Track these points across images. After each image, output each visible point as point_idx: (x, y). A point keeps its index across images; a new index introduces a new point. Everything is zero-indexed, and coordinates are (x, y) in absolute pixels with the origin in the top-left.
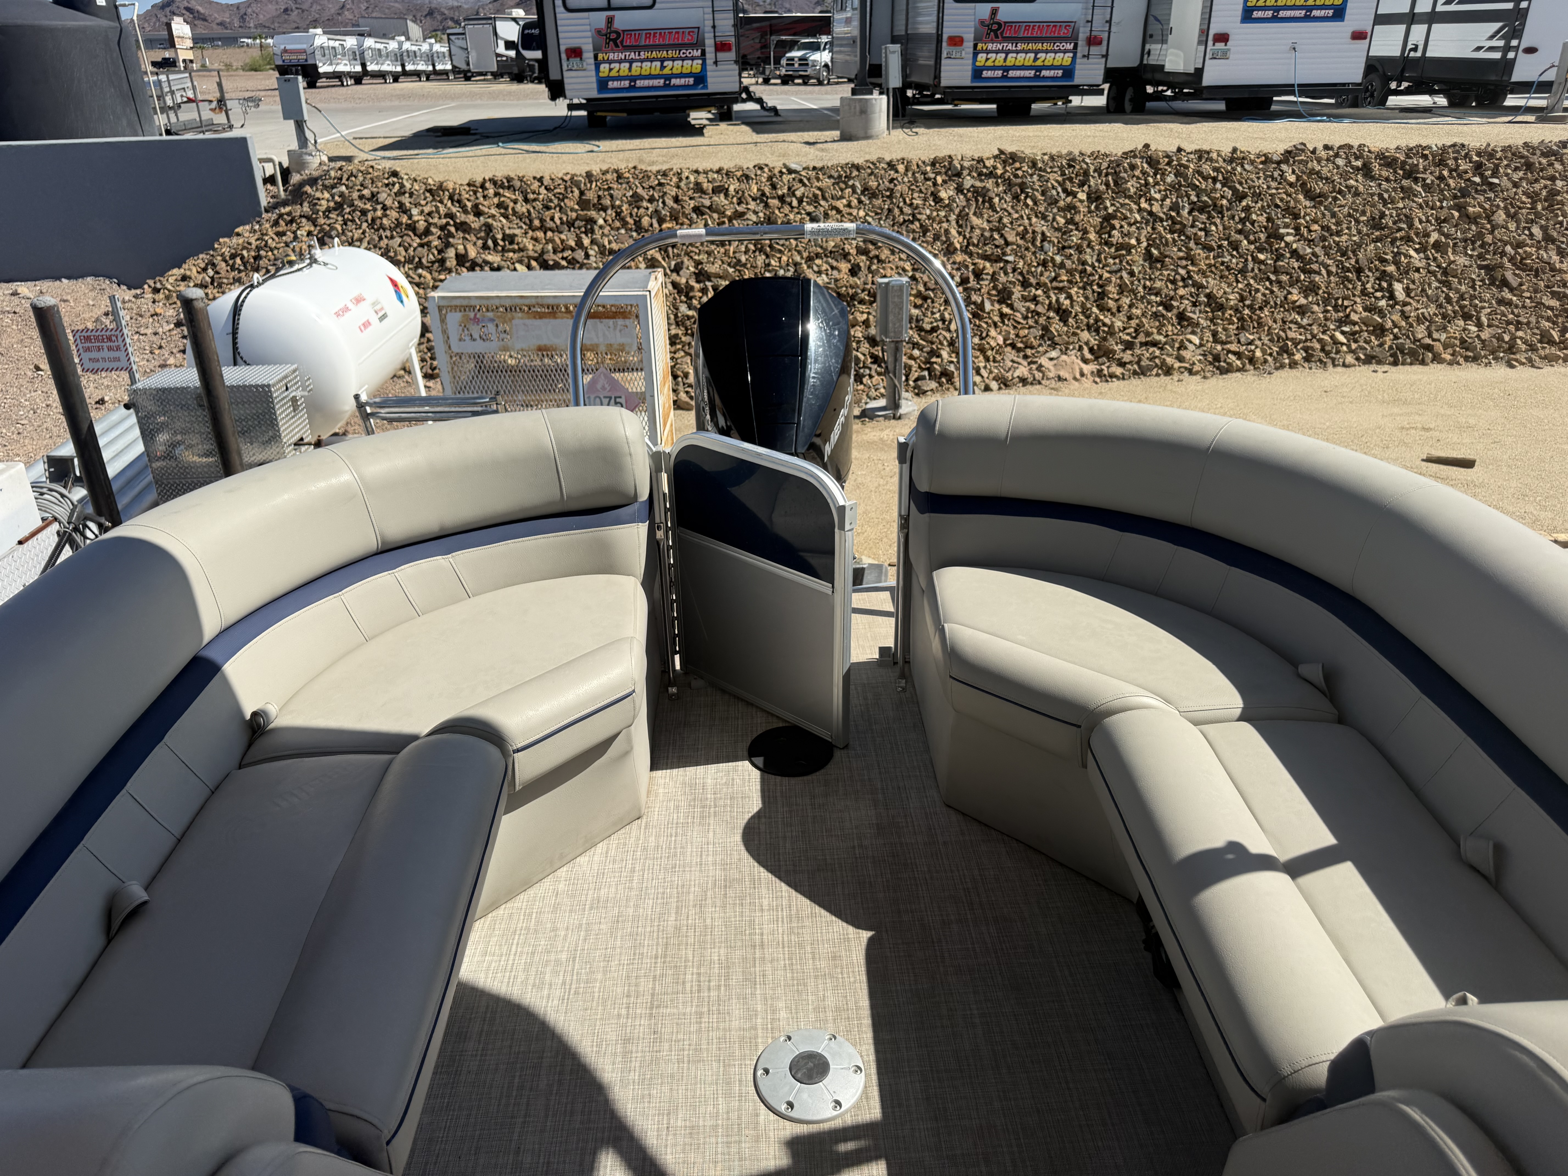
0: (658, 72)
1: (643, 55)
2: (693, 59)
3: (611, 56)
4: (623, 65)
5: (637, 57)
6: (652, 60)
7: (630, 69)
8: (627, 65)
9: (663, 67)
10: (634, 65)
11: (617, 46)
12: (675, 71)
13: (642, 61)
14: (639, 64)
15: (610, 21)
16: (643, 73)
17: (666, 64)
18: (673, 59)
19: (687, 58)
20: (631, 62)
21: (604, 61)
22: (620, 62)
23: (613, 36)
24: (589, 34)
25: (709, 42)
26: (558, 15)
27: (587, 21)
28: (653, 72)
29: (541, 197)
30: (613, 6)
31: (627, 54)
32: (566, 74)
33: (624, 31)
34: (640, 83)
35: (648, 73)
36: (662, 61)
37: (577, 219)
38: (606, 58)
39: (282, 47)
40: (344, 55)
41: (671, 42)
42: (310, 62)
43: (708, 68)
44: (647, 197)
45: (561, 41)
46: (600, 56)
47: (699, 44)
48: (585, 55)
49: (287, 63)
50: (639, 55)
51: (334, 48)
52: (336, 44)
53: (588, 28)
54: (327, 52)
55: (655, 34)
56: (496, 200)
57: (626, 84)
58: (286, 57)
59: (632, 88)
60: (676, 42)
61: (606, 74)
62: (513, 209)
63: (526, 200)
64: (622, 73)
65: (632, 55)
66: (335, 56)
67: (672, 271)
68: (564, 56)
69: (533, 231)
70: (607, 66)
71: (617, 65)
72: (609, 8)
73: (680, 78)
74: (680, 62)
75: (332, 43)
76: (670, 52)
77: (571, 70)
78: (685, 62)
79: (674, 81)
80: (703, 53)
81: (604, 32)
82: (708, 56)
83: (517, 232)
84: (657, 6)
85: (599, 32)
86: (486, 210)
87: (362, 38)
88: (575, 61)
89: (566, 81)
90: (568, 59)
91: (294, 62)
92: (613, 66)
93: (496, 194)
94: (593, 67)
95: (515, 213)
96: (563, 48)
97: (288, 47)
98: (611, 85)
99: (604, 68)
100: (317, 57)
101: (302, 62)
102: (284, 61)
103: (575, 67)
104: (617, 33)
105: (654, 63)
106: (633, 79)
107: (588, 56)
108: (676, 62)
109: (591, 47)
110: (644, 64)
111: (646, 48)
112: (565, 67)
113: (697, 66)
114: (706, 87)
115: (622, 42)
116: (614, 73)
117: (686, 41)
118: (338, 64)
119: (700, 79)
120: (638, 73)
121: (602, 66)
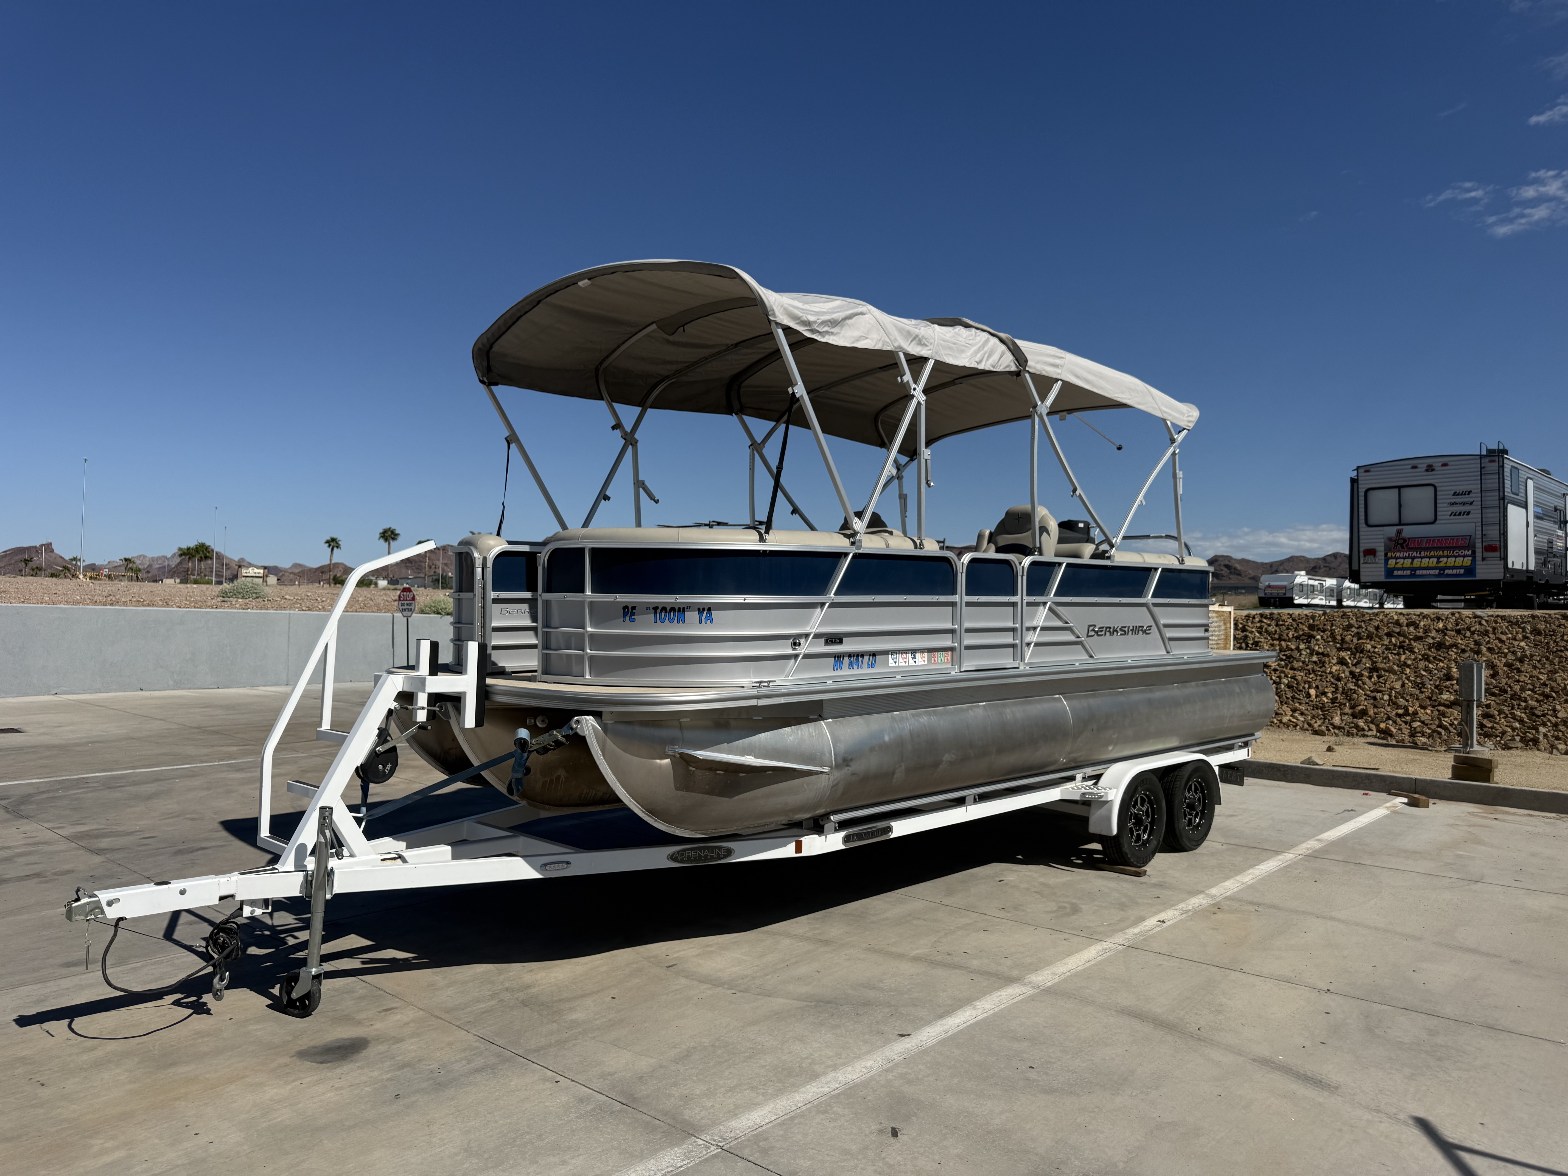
0: (1434, 565)
1: (1423, 554)
2: (1464, 556)
3: (1398, 554)
4: (1406, 560)
5: (1418, 555)
6: (1430, 557)
7: (1412, 563)
8: (1410, 560)
9: (1438, 562)
10: (1416, 560)
11: (1403, 548)
12: (1448, 565)
13: (1422, 558)
14: (1420, 560)
15: (1399, 532)
16: (1422, 565)
17: (1441, 560)
18: (1448, 557)
19: (1459, 556)
20: (1413, 558)
21: (1392, 558)
22: (1405, 558)
23: (1401, 541)
24: (1383, 540)
25: (1479, 545)
26: (1361, 529)
27: (1382, 532)
28: (1430, 565)
29: (1287, 624)
30: (1402, 522)
31: (1411, 553)
32: (1362, 566)
33: (1409, 539)
34: (1418, 572)
35: (1426, 565)
36: (1438, 557)
37: (1303, 635)
38: (1393, 556)
39: (1267, 583)
40: (1321, 592)
41: (1447, 545)
42: (1288, 595)
43: (1477, 563)
44: (1357, 626)
45: (1361, 545)
46: (1389, 555)
47: (1471, 547)
48: (1378, 554)
49: (1268, 595)
50: (1420, 554)
51: (1313, 586)
52: (1316, 583)
53: (1382, 536)
54: (1305, 588)
55: (1434, 540)
56: (1258, 625)
57: (1408, 572)
58: (1269, 591)
59: (1411, 576)
60: (1451, 545)
61: (1393, 566)
62: (1266, 629)
63: (1277, 625)
64: (1405, 566)
65: (1415, 554)
66: (1313, 592)
67: (1353, 665)
68: (1362, 554)
69: (1273, 640)
70: (1394, 561)
71: (1402, 561)
72: (1400, 524)
73: (1453, 569)
74: (1453, 559)
75: (1311, 582)
76: (1445, 552)
77: (1366, 563)
78: (1457, 559)
79: (1447, 571)
80: (1474, 552)
81: (1394, 539)
82: (1477, 554)
83: (1263, 640)
84: (1437, 522)
85: (1390, 539)
86: (1249, 629)
87: (1343, 580)
88: (1370, 558)
89: (1362, 570)
90: (1365, 556)
91: (1275, 595)
92: (1398, 561)
93: (1260, 621)
94: (1383, 561)
95: (1267, 631)
96: (1362, 549)
97: (1272, 584)
98: (1396, 573)
99: (1392, 563)
100: (1294, 592)
101: (1281, 595)
102: (1265, 594)
103: (1370, 561)
104: (1405, 540)
105: (1431, 560)
106: (1414, 569)
107: (1381, 555)
108: (1449, 559)
109: (1383, 548)
110: (1424, 560)
111: (1426, 549)
112: (1362, 561)
113: (1467, 561)
114: (1475, 577)
115: (1406, 546)
116: (1399, 566)
117: (1459, 545)
118: (1314, 598)
119: (1470, 570)
120: (1418, 566)
121: (1390, 561)
